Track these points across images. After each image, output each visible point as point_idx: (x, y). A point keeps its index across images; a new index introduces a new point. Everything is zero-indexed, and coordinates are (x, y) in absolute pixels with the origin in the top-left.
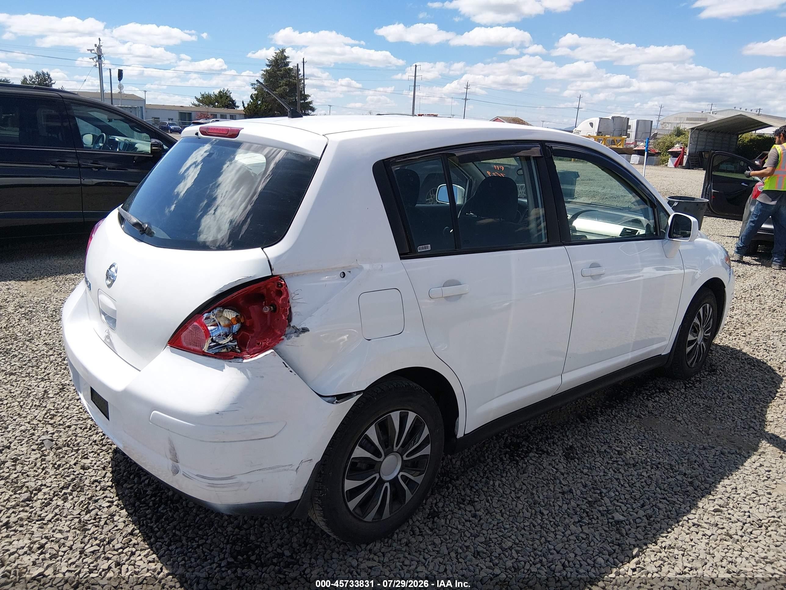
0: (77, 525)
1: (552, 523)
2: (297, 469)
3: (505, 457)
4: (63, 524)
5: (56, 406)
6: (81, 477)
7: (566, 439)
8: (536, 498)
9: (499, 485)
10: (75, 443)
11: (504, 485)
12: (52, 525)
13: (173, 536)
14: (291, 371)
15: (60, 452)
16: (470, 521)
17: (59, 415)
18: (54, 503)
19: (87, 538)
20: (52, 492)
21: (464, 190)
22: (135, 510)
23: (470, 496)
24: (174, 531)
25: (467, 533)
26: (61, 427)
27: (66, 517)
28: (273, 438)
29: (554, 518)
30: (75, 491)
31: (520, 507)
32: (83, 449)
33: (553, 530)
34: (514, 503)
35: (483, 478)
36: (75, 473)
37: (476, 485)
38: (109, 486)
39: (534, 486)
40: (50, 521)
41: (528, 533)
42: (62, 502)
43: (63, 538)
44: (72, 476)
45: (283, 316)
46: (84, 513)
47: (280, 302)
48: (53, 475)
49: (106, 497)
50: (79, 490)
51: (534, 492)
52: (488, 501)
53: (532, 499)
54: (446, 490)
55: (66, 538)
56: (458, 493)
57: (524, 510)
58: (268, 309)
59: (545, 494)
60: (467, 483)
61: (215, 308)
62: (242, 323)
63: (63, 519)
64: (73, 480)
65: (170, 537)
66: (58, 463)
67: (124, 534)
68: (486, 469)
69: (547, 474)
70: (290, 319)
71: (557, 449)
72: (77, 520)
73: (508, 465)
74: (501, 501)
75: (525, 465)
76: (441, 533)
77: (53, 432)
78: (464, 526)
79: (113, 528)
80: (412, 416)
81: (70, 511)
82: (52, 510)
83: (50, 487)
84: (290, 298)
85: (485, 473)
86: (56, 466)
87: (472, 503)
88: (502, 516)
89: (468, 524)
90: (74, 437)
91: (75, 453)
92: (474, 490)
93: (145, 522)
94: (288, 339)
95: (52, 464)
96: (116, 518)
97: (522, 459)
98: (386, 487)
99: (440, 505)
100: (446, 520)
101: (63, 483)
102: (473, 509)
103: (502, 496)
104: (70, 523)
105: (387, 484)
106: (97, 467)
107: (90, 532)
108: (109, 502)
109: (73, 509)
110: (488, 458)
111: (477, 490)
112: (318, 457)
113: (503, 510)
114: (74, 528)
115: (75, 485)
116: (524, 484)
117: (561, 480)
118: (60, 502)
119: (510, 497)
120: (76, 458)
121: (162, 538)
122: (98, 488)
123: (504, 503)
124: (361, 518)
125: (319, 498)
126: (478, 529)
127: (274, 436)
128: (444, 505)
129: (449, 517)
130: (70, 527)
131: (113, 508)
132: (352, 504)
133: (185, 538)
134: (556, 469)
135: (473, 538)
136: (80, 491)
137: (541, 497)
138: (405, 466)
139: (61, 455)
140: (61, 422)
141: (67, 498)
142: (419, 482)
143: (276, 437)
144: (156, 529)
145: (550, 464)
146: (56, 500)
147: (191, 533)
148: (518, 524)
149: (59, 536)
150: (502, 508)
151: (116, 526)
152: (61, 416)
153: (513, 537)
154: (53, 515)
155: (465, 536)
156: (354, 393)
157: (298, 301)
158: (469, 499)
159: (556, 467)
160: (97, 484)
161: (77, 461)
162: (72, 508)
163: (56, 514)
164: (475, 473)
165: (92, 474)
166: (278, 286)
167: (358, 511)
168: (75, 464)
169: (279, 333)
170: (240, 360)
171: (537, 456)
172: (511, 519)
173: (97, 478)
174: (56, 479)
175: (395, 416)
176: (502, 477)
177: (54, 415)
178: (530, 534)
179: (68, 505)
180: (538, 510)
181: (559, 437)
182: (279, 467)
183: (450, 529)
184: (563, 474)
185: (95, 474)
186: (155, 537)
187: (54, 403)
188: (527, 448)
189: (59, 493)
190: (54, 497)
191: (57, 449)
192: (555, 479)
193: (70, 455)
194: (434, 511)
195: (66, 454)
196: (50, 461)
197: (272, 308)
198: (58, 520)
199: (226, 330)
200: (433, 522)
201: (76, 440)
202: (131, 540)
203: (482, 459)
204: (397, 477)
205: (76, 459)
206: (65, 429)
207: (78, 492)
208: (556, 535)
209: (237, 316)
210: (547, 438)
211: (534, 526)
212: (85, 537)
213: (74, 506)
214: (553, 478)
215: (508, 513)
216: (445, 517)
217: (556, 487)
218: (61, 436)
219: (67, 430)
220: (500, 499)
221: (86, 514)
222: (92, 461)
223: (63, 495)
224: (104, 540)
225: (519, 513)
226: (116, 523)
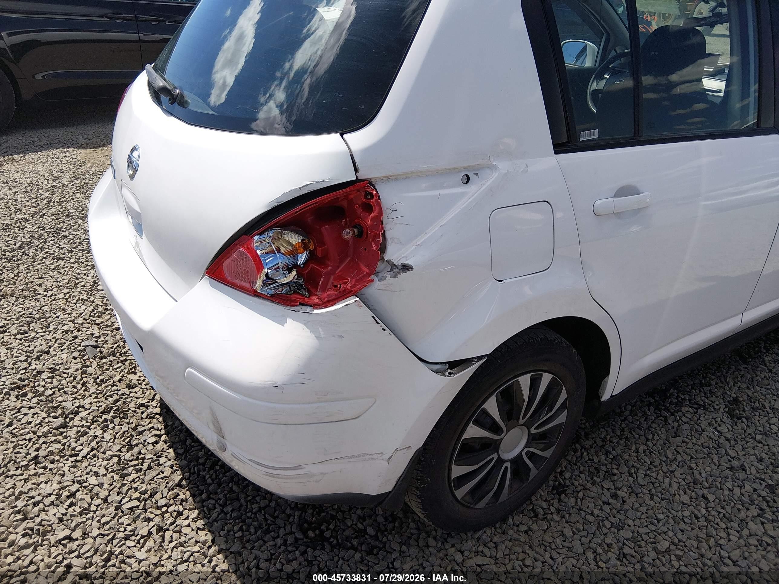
0: (115, 467)
1: (721, 515)
2: (390, 458)
3: (649, 410)
4: (99, 464)
5: (104, 302)
6: (126, 399)
7: (727, 387)
8: (698, 476)
9: (644, 452)
10: (123, 351)
11: (651, 452)
12: (87, 464)
13: (229, 492)
14: (384, 330)
15: (104, 363)
16: (609, 504)
17: (107, 313)
18: (92, 432)
19: (126, 488)
20: (90, 417)
21: (596, 49)
22: (186, 449)
23: (606, 465)
24: (230, 485)
25: (606, 522)
26: (108, 329)
27: (104, 453)
28: (356, 420)
29: (723, 508)
30: (116, 417)
31: (675, 486)
32: (131, 360)
33: (724, 526)
34: (667, 481)
35: (621, 439)
36: (119, 393)
37: (613, 449)
38: (157, 414)
39: (692, 457)
40: (85, 457)
41: (689, 529)
42: (101, 432)
43: (98, 485)
44: (116, 397)
45: (373, 245)
46: (125, 449)
47: (369, 222)
48: (94, 393)
49: (153, 428)
50: (122, 415)
51: (694, 466)
52: (631, 475)
53: (691, 476)
54: (573, 453)
55: (101, 485)
56: (589, 459)
57: (681, 493)
58: (351, 233)
59: (708, 469)
60: (600, 444)
61: (270, 228)
62: (310, 252)
63: (101, 456)
64: (117, 401)
65: (226, 492)
66: (101, 377)
67: (169, 485)
68: (624, 425)
69: (707, 438)
70: (383, 249)
71: (717, 402)
72: (116, 459)
73: (653, 422)
74: (648, 475)
75: (676, 424)
76: (573, 519)
77: (98, 335)
78: (601, 510)
79: (158, 474)
80: (547, 378)
81: (109, 444)
82: (89, 442)
83: (89, 409)
84: (384, 218)
85: (623, 430)
86: (98, 381)
87: (609, 474)
88: (652, 499)
89: (607, 508)
90: (122, 343)
91: (121, 364)
92: (611, 457)
93: (196, 468)
94: (381, 280)
95: (93, 378)
96: (162, 460)
97: (672, 414)
98: (506, 468)
99: (567, 475)
100: (577, 500)
101: (104, 405)
102: (613, 487)
103: (649, 469)
104: (108, 464)
105: (508, 464)
106: (145, 385)
107: (130, 478)
108: (155, 436)
109: (113, 442)
110: (626, 410)
111: (614, 457)
112: (419, 442)
113: (653, 490)
114: (113, 471)
115: (117, 410)
116: (678, 452)
117: (728, 450)
118: (99, 432)
119: (661, 471)
120: (122, 371)
121: (216, 493)
122: (144, 415)
123: (653, 480)
124: (471, 506)
125: (417, 488)
126: (622, 517)
127: (356, 418)
128: (572, 476)
129: (581, 495)
130: (107, 469)
131: (161, 445)
132: (460, 493)
133: (243, 496)
134: (718, 431)
135: (616, 531)
136: (123, 418)
137: (704, 475)
138: (532, 440)
139: (106, 367)
140: (109, 323)
141: (107, 426)
142: (548, 456)
143: (360, 418)
144: (209, 481)
145: (710, 424)
146: (94, 428)
147: (252, 490)
148: (675, 513)
149: (93, 480)
150: (651, 487)
151: (162, 472)
152: (109, 314)
153: (671, 534)
154: (89, 449)
155: (604, 526)
156: (475, 358)
157: (396, 221)
158: (604, 468)
159: (719, 428)
160: (144, 409)
161: (123, 376)
162: (111, 441)
163: (93, 449)
164: (609, 430)
165: (139, 394)
166: (365, 197)
167: (468, 498)
168: (120, 381)
169: (366, 270)
170: (309, 309)
171: (692, 411)
172: (664, 503)
173: (144, 402)
174: (96, 400)
175: (525, 381)
176: (647, 439)
177: (102, 313)
178: (693, 529)
179: (108, 436)
180: (700, 493)
181: (717, 384)
182: (363, 455)
183: (583, 514)
184: (728, 440)
185: (142, 396)
186: (208, 490)
187: (103, 297)
188: (677, 398)
189: (99, 419)
190: (92, 424)
191: (101, 358)
192: (719, 447)
193: (115, 367)
194: (560, 484)
195: (111, 365)
196: (91, 374)
197: (356, 230)
198: (94, 456)
199: (288, 260)
200: (559, 500)
201: (124, 348)
202: (178, 495)
203: (618, 410)
204: (520, 454)
205: (122, 373)
206: (112, 332)
207: (121, 418)
208: (729, 534)
209: (302, 240)
210: (701, 384)
211: (697, 518)
212: (123, 485)
213: (115, 438)
214: (716, 446)
215: (659, 495)
216: (575, 494)
217: (722, 460)
218: (107, 341)
219: (114, 333)
220: (648, 472)
221: (128, 452)
222: (140, 377)
223: (103, 422)
224: (145, 492)
225: (675, 495)
226: (161, 468)
